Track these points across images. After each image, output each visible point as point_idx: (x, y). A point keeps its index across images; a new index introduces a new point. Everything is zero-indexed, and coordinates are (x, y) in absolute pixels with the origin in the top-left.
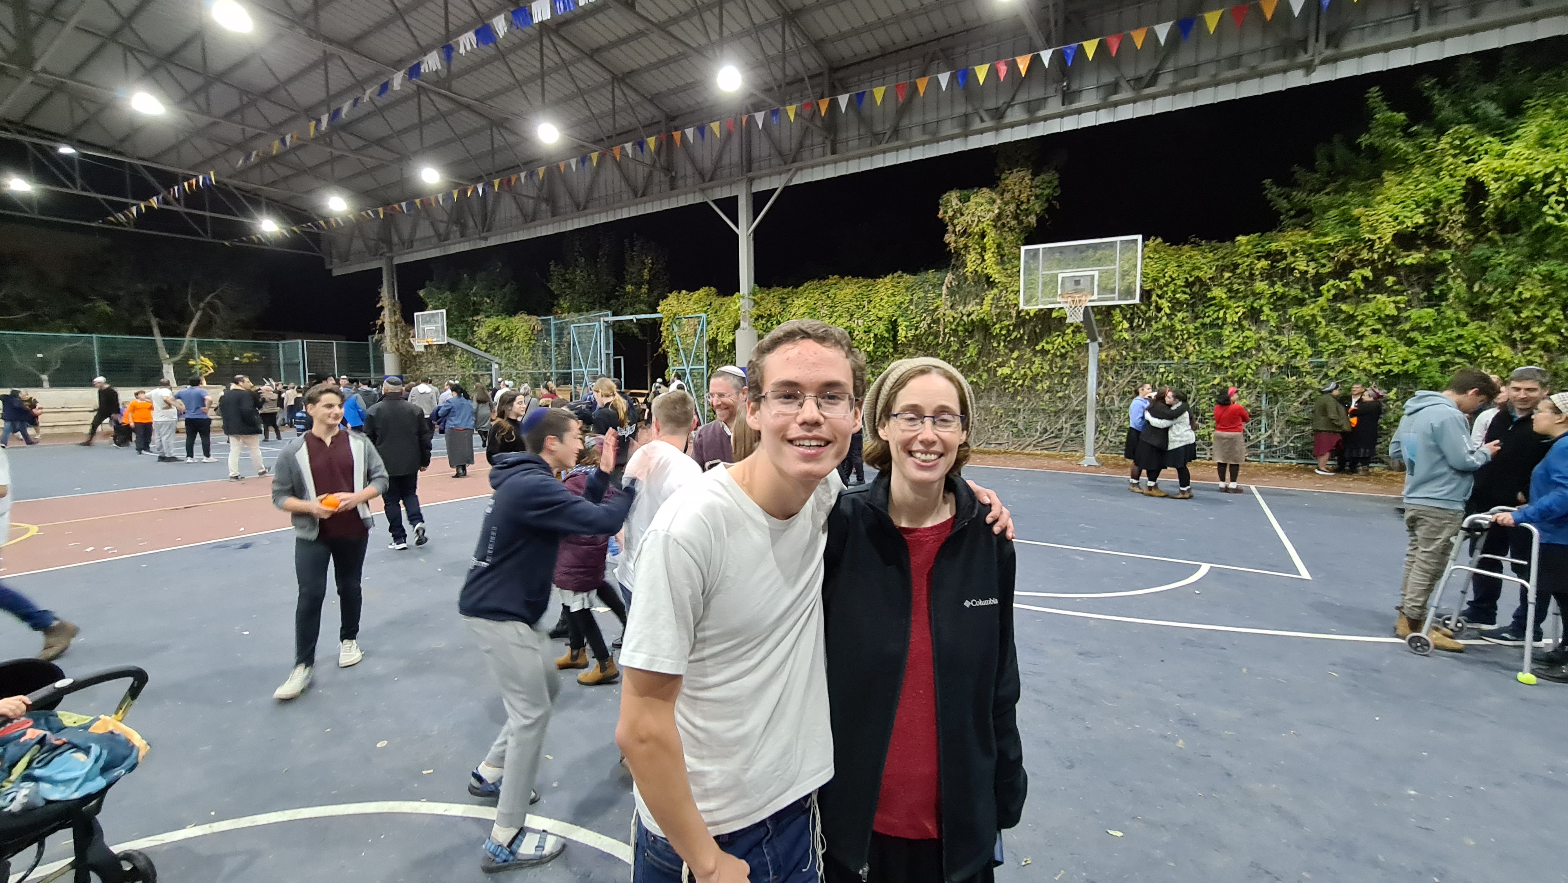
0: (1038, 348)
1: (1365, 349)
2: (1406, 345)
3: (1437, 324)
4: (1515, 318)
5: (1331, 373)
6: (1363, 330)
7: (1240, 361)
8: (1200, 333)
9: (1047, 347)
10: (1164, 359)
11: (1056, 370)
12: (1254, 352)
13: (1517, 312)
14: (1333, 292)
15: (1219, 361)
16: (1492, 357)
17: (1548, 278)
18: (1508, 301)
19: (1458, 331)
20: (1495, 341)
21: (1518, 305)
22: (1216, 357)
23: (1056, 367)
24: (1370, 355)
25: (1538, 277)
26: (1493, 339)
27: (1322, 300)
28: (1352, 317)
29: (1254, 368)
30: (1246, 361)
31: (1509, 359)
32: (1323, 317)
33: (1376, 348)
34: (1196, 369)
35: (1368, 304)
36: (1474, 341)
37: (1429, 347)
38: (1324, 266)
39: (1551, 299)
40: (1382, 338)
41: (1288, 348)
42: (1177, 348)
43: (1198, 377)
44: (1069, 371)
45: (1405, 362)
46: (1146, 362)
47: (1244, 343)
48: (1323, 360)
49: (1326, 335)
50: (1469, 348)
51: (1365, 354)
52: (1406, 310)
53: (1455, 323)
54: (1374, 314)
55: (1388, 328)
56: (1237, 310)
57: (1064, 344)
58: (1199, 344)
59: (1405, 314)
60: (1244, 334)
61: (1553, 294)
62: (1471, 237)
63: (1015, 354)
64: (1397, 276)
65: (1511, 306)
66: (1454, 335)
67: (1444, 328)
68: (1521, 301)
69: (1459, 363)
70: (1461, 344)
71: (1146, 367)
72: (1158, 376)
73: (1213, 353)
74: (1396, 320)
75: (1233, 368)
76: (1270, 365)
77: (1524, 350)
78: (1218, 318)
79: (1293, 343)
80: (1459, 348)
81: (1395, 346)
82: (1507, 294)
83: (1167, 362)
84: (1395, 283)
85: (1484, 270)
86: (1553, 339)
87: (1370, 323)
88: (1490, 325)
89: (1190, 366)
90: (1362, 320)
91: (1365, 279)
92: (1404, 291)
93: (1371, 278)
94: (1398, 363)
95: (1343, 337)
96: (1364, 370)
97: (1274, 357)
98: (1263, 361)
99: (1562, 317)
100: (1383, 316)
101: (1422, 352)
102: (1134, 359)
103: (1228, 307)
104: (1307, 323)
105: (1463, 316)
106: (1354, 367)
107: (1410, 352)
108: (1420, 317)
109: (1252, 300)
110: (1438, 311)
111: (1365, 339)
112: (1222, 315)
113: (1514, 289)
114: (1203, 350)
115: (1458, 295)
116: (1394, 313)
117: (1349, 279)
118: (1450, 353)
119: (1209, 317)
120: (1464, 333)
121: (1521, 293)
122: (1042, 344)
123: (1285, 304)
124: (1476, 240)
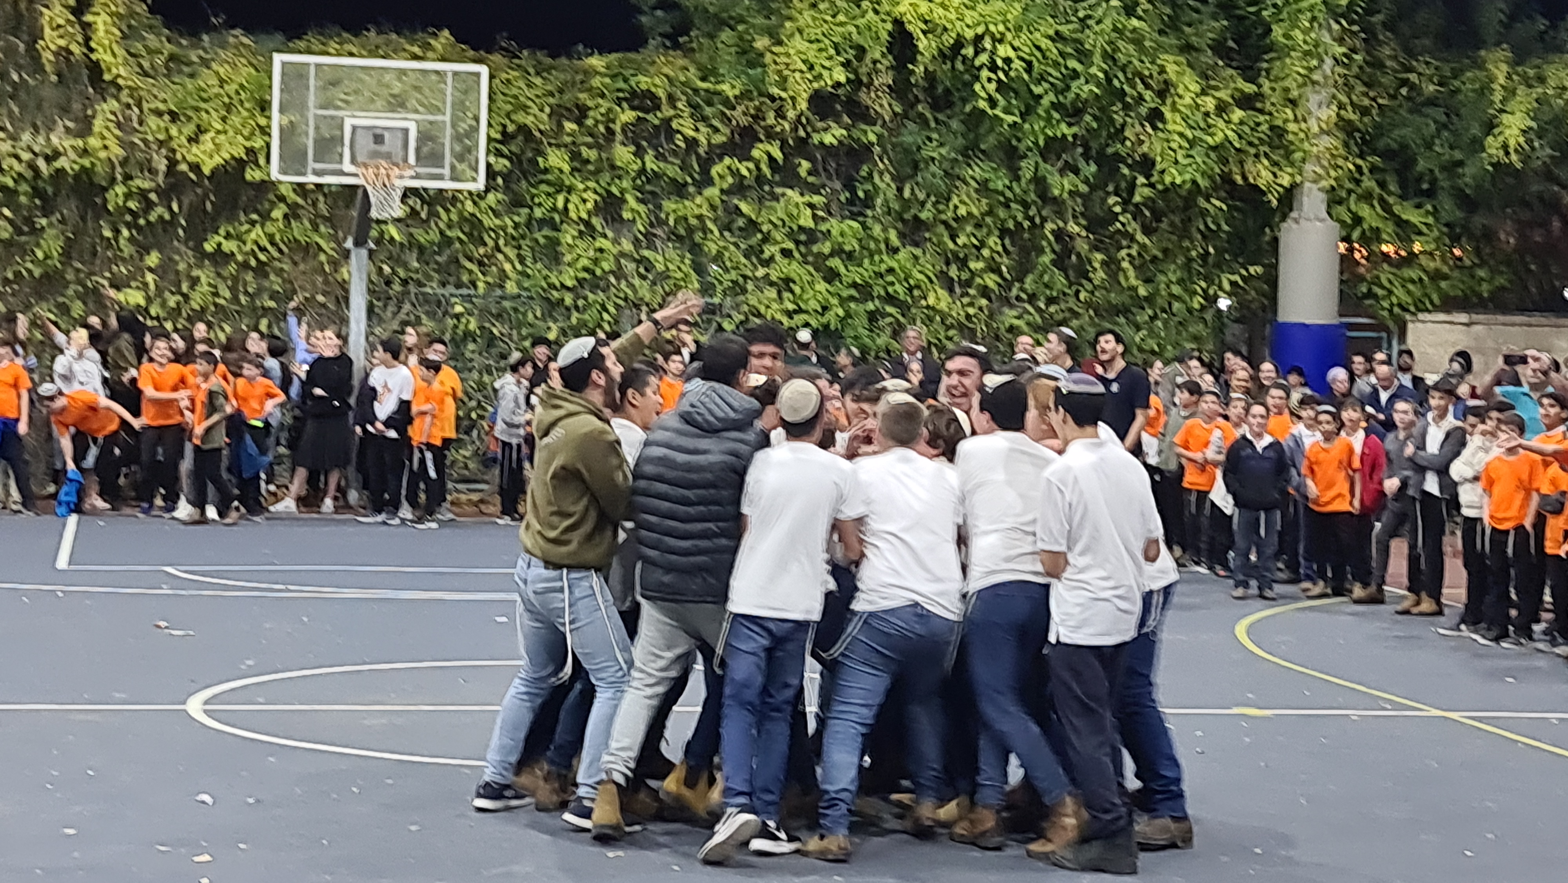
0: (208, 247)
1: (772, 284)
2: (825, 279)
3: (862, 247)
4: (951, 245)
6: (770, 250)
7: (591, 297)
8: (523, 237)
9: (229, 246)
10: (459, 285)
11: (243, 299)
12: (613, 280)
13: (953, 238)
14: (730, 180)
15: (555, 295)
16: (928, 307)
17: (984, 187)
18: (943, 217)
19: (888, 261)
20: (931, 281)
21: (954, 224)
22: (552, 286)
23: (246, 293)
24: (779, 293)
25: (973, 184)
26: (928, 277)
27: (713, 192)
28: (753, 224)
29: (612, 310)
30: (602, 296)
31: (946, 310)
32: (715, 221)
33: (788, 281)
34: (516, 310)
35: (774, 204)
36: (906, 279)
37: (855, 285)
38: (717, 130)
39: (988, 220)
40: (795, 265)
41: (665, 276)
42: (481, 264)
43: (520, 325)
44: (272, 304)
45: (825, 309)
46: (428, 290)
47: (596, 261)
48: (716, 300)
49: (719, 253)
50: (899, 289)
51: (772, 293)
52: (823, 219)
53: (883, 246)
54: (784, 223)
55: (803, 249)
56: (585, 195)
57: (265, 243)
58: (522, 259)
59: (823, 227)
60: (597, 245)
61: (990, 213)
62: (898, 109)
63: (153, 259)
64: (814, 162)
65: (948, 226)
66: (883, 267)
67: (871, 254)
68: (957, 219)
69: (891, 315)
70: (892, 284)
71: (426, 299)
73: (546, 278)
74: (812, 236)
75: (577, 308)
76: (637, 306)
77: (962, 296)
78: (554, 209)
79: (671, 267)
80: (890, 289)
81: (811, 284)
82: (941, 207)
83: (464, 291)
84: (810, 173)
85: (916, 167)
86: (991, 281)
87: (779, 239)
88: (924, 253)
89: (505, 303)
90: (769, 232)
91: (771, 159)
92: (824, 186)
93: (781, 162)
95: (743, 260)
98: (626, 299)
99: (1000, 248)
100: (795, 228)
101: (845, 293)
102: (405, 282)
103: (570, 190)
104: (690, 230)
105: (893, 236)
107: (831, 293)
108: (842, 234)
109: (608, 180)
110: (864, 225)
111: (773, 265)
112: (560, 204)
113: (948, 199)
114: (529, 271)
115: (886, 201)
116: (810, 224)
117: (750, 159)
118: (879, 297)
119: (540, 205)
120: (895, 265)
121: (956, 207)
122: (217, 239)
123: (658, 190)
124: (905, 115)
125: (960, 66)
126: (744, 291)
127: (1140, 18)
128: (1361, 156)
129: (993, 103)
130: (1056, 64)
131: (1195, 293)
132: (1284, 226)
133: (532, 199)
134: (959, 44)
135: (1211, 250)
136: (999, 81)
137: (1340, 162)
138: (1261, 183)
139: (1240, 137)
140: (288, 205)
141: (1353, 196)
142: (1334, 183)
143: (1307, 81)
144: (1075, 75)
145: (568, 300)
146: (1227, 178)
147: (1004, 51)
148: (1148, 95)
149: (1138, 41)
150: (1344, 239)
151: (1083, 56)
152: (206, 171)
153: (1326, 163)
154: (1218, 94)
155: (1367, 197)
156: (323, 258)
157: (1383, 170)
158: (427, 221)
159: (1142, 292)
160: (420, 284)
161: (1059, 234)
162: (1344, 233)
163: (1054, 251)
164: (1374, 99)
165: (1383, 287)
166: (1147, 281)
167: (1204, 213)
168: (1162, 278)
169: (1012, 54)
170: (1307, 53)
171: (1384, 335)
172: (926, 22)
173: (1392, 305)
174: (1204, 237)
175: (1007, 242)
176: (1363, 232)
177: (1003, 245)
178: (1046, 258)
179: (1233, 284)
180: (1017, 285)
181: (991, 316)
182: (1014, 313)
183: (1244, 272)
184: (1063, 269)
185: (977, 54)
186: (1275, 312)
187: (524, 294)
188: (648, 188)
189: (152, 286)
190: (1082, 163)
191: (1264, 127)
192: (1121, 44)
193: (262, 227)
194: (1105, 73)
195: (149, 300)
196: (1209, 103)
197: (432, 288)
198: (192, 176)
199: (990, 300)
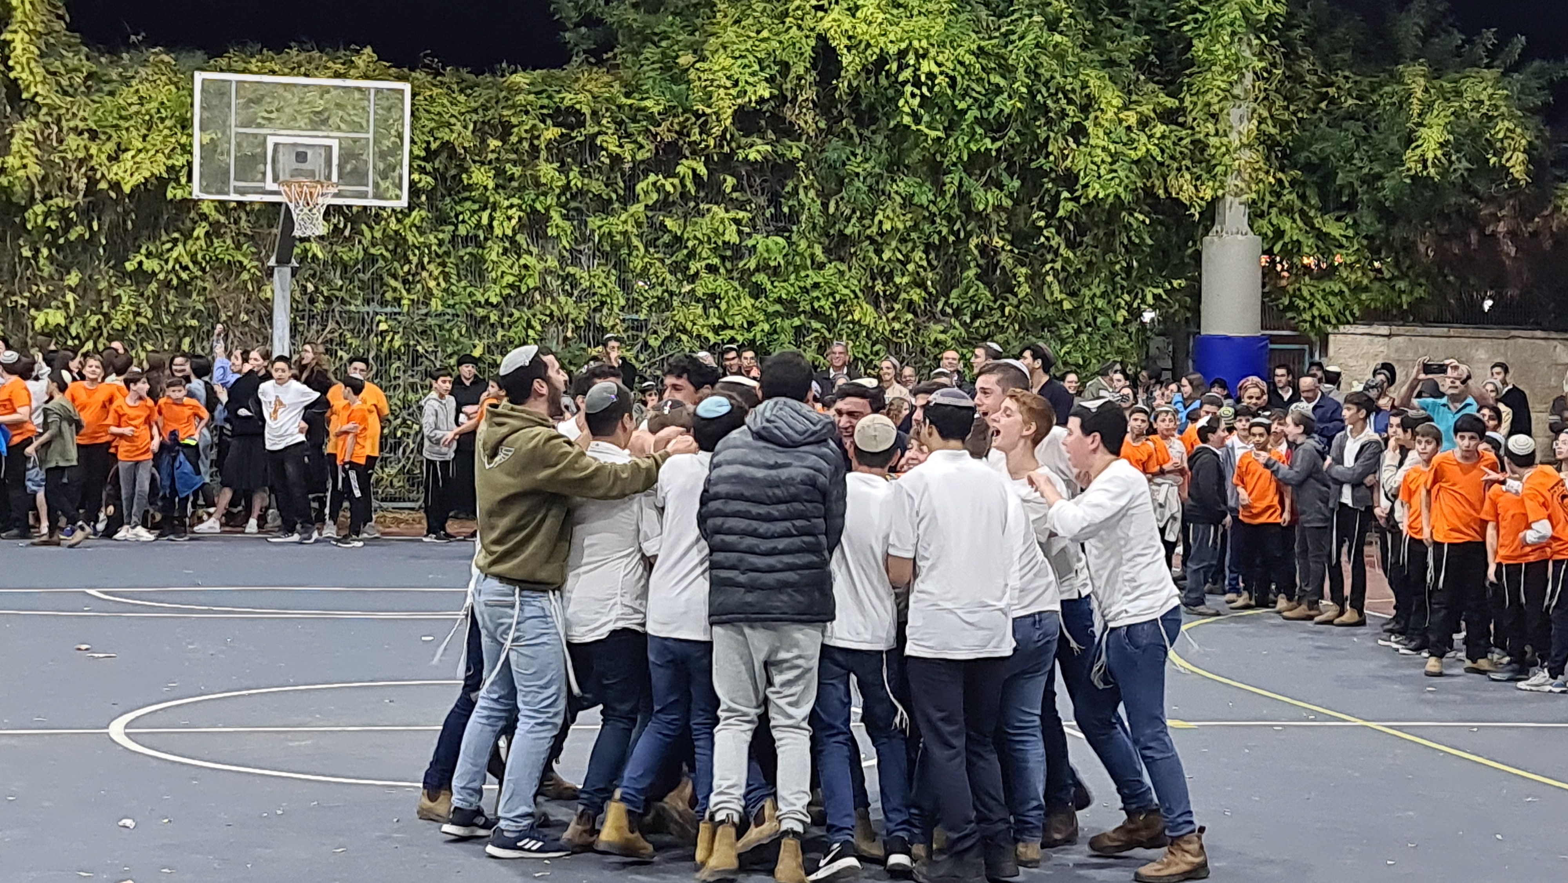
0: (130, 266)
1: (698, 301)
2: (751, 295)
3: (788, 263)
4: (876, 260)
5: (654, 342)
6: (694, 266)
7: (517, 314)
8: (447, 254)
9: (150, 265)
10: (383, 303)
11: (165, 318)
12: (537, 296)
13: (879, 252)
14: (655, 196)
15: (481, 312)
16: (853, 322)
17: (908, 202)
18: (868, 232)
19: (814, 277)
20: (857, 297)
21: (879, 239)
22: (478, 304)
23: (168, 312)
24: (705, 308)
25: (898, 199)
26: (854, 292)
27: (638, 208)
28: (678, 240)
29: (539, 328)
30: (527, 313)
31: (872, 325)
32: (640, 236)
33: (713, 297)
34: (441, 327)
35: (699, 220)
36: (832, 294)
37: (779, 300)
38: (641, 147)
39: (914, 235)
40: (721, 281)
41: (590, 292)
42: (405, 282)
43: (445, 341)
44: (194, 323)
45: (751, 324)
46: (353, 308)
47: (521, 278)
48: (642, 317)
49: (645, 269)
50: (826, 304)
51: (698, 309)
52: (749, 235)
53: (809, 262)
54: (709, 238)
55: (729, 265)
56: (510, 212)
57: (186, 260)
58: (446, 276)
59: (750, 243)
60: (522, 262)
61: (916, 227)
62: (822, 125)
63: (73, 279)
64: (739, 178)
65: (873, 241)
66: (809, 282)
67: (797, 270)
68: (882, 235)
69: (816, 330)
70: (818, 299)
71: (351, 319)
72: (374, 340)
73: (470, 295)
74: (737, 252)
75: (503, 326)
77: (888, 312)
78: (478, 225)
79: (597, 284)
80: (816, 305)
81: (737, 299)
82: (867, 222)
83: (389, 309)
84: (734, 189)
85: (841, 183)
86: (916, 295)
87: (704, 255)
88: (850, 269)
89: (430, 321)
90: (694, 248)
91: (696, 175)
92: (750, 202)
93: (705, 178)
94: (742, 326)
95: (669, 277)
96: (699, 336)
97: (569, 306)
98: (551, 315)
99: (925, 263)
100: (720, 243)
101: (771, 309)
102: (328, 300)
103: (495, 207)
104: (616, 247)
105: (818, 250)
106: (685, 331)
107: (757, 309)
108: (768, 250)
109: (533, 196)
110: (788, 239)
111: (698, 282)
112: (485, 221)
113: (874, 214)
114: (454, 288)
115: (811, 216)
116: (735, 239)
117: (676, 175)
118: (804, 312)
119: (463, 221)
120: (821, 280)
121: (881, 222)
122: (139, 258)
123: (583, 206)
124: (829, 131)
125: (883, 82)
126: (669, 307)
127: (1061, 33)
128: (1282, 170)
129: (917, 119)
130: (979, 80)
131: (1119, 307)
132: (1206, 239)
133: (457, 216)
134: (882, 60)
135: (1135, 264)
136: (922, 96)
137: (1262, 175)
138: (1184, 197)
139: (1162, 151)
140: (210, 225)
141: (1274, 211)
142: (1254, 196)
143: (1228, 95)
144: (999, 90)
145: (494, 318)
146: (1149, 192)
147: (926, 66)
148: (1071, 110)
149: (1060, 57)
150: (1264, 252)
151: (1007, 70)
152: (127, 189)
153: (1247, 177)
154: (1139, 109)
155: (1288, 210)
156: (245, 276)
157: (1304, 183)
158: (349, 239)
159: (1067, 305)
160: (343, 302)
161: (983, 249)
162: (1266, 247)
163: (978, 266)
164: (1294, 113)
165: (1304, 299)
166: (1073, 294)
167: (1128, 227)
168: (1084, 291)
169: (935, 69)
170: (1227, 68)
171: (1306, 347)
172: (850, 38)
173: (1314, 317)
174: (1127, 251)
175: (932, 256)
176: (1285, 245)
177: (929, 262)
178: (971, 273)
179: (1156, 297)
180: (943, 299)
181: (917, 331)
182: (940, 328)
183: (1167, 285)
184: (989, 285)
185: (900, 68)
186: (1199, 327)
187: (449, 311)
188: (573, 204)
189: (72, 306)
190: (1005, 179)
191: (1188, 140)
192: (1043, 59)
193: (184, 245)
194: (1028, 87)
195: (70, 320)
196: (1132, 118)
197: (356, 306)
198: (113, 195)
199: (915, 313)
